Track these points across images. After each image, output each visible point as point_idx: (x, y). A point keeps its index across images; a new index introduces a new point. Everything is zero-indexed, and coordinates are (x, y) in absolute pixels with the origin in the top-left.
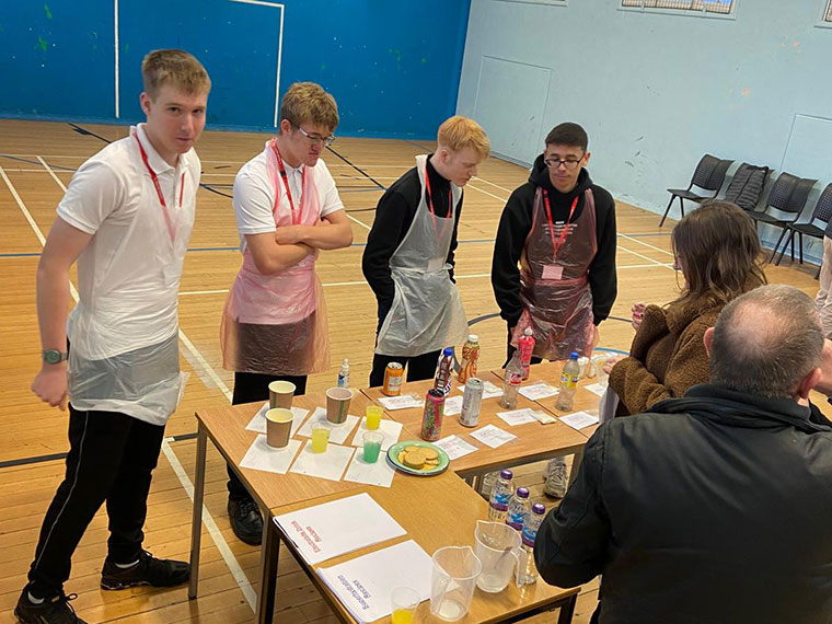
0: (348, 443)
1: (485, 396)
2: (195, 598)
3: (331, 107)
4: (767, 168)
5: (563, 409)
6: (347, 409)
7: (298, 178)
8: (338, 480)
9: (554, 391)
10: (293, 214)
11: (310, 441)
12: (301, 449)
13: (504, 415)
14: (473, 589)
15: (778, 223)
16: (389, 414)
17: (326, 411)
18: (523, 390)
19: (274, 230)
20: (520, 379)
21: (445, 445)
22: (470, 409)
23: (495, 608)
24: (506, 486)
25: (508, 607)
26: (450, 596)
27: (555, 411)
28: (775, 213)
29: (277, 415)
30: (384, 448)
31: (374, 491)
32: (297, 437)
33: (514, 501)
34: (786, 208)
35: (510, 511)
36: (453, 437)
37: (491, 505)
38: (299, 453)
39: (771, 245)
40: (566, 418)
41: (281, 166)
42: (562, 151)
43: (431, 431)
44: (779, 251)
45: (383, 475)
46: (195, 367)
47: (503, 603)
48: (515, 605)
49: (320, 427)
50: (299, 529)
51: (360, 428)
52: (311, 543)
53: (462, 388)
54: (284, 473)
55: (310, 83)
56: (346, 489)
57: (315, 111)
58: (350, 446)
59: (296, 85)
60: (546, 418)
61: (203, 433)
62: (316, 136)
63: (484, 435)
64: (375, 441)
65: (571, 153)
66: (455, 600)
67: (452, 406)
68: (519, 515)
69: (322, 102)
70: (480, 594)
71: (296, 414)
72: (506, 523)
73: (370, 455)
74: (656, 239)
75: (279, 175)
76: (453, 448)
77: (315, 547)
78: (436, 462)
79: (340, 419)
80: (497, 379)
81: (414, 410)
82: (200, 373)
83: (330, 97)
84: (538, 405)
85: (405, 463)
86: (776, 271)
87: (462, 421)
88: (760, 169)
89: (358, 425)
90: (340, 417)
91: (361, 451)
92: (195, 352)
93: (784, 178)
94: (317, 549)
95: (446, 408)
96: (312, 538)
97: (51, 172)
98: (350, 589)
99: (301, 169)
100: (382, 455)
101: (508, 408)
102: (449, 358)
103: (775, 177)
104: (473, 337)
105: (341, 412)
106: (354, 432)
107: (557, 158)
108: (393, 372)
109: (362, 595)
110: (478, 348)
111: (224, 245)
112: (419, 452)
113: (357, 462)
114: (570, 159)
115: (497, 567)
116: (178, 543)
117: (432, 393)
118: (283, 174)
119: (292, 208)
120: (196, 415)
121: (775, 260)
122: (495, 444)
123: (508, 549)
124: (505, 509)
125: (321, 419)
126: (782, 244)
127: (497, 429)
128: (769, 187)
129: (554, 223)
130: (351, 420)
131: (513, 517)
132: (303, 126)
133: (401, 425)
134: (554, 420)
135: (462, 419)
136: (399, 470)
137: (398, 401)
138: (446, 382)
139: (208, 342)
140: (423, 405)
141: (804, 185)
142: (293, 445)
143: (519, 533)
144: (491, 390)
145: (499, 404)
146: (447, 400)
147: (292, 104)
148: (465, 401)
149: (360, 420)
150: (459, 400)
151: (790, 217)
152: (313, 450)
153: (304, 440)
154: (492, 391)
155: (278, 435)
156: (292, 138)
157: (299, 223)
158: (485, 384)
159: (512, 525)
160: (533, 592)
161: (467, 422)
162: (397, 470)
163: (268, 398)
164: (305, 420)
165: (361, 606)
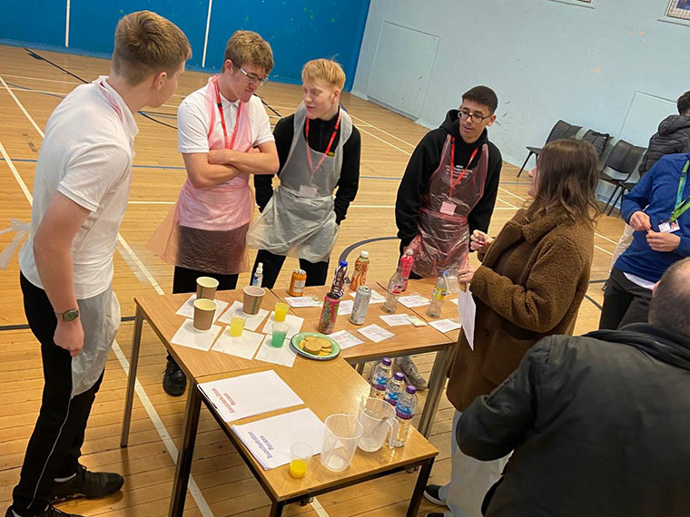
0: (259, 330)
1: (371, 302)
2: (126, 446)
3: (268, 53)
4: (607, 135)
5: (432, 316)
6: (260, 304)
7: (233, 111)
8: (250, 358)
9: (426, 301)
10: (226, 140)
11: (228, 327)
12: (221, 333)
13: (385, 318)
14: (355, 448)
15: (613, 181)
16: (292, 310)
17: (242, 304)
18: (401, 299)
19: (208, 151)
20: (401, 290)
21: (337, 338)
22: (358, 312)
23: (370, 463)
24: (386, 371)
25: (380, 463)
26: (336, 452)
27: (426, 317)
28: (611, 173)
29: (202, 304)
30: (289, 336)
31: (280, 370)
32: (218, 323)
33: (391, 383)
34: (620, 169)
35: (388, 391)
36: (343, 331)
37: (373, 385)
38: (219, 335)
39: (605, 198)
40: (434, 324)
41: (219, 99)
42: (473, 106)
43: (326, 325)
44: (611, 204)
45: (287, 358)
46: (130, 263)
47: (377, 460)
48: (386, 462)
49: (238, 316)
50: (218, 394)
51: (269, 320)
52: (227, 405)
53: (353, 294)
54: (207, 350)
55: (251, 32)
56: (256, 366)
57: (255, 55)
58: (261, 333)
59: (239, 32)
60: (418, 322)
61: (141, 316)
62: (254, 77)
63: (368, 331)
64: (282, 330)
65: (479, 110)
66: (340, 456)
67: (345, 308)
68: (395, 394)
69: (262, 48)
70: (360, 452)
71: (218, 305)
72: (384, 399)
73: (277, 341)
74: (514, 187)
75: (216, 106)
76: (343, 340)
77: (230, 409)
78: (329, 350)
79: (254, 312)
80: (382, 289)
81: (313, 309)
82: (134, 268)
83: (267, 45)
84: (412, 312)
85: (305, 349)
86: (607, 220)
87: (352, 321)
88: (602, 135)
89: (267, 317)
90: (254, 310)
91: (270, 337)
92: (130, 251)
93: (621, 144)
94: (231, 411)
95: (340, 309)
96: (229, 403)
97: (9, 90)
98: (258, 442)
99: (237, 104)
100: (286, 342)
101: (389, 312)
102: (345, 268)
103: (613, 143)
104: (365, 253)
105: (254, 307)
106: (265, 322)
107: (467, 112)
108: (299, 276)
109: (267, 448)
110: (368, 262)
111: (157, 164)
112: (316, 341)
113: (266, 346)
114: (477, 114)
115: (373, 433)
116: (113, 403)
117: (330, 295)
118: (220, 106)
119: (225, 135)
120: (135, 300)
121: (607, 211)
122: (377, 339)
123: (385, 419)
124: (383, 389)
125: (238, 310)
126: (614, 199)
127: (379, 328)
128: (608, 151)
129: (455, 166)
130: (262, 313)
131: (390, 395)
132: (244, 66)
133: (303, 320)
134: (424, 324)
135: (352, 318)
136: (299, 355)
137: (301, 301)
138: (340, 288)
139: (141, 243)
140: (322, 305)
141: (636, 151)
142: (215, 329)
143: (394, 408)
144: (376, 297)
145: (382, 309)
146: (341, 303)
147: (236, 47)
148: (355, 304)
149: (269, 314)
150: (351, 304)
151: (623, 177)
152: (230, 334)
153: (224, 326)
154: (378, 298)
155: (202, 320)
156: (233, 76)
157: (231, 148)
158: (372, 291)
159: (388, 401)
160: (401, 454)
161: (356, 321)
162: (298, 354)
163: (194, 291)
164: (225, 311)
165: (266, 456)
